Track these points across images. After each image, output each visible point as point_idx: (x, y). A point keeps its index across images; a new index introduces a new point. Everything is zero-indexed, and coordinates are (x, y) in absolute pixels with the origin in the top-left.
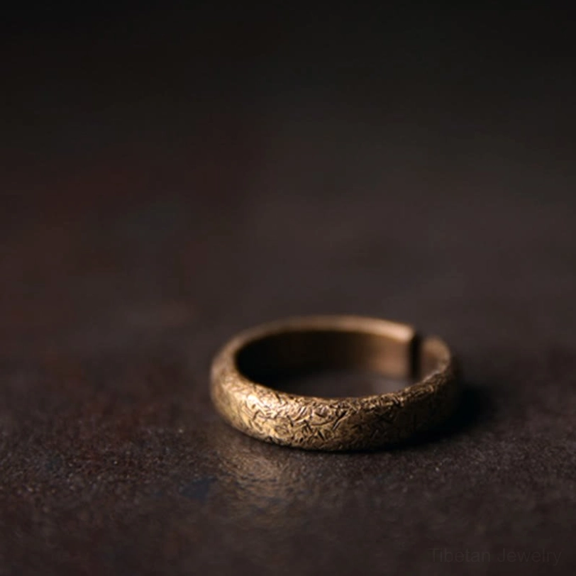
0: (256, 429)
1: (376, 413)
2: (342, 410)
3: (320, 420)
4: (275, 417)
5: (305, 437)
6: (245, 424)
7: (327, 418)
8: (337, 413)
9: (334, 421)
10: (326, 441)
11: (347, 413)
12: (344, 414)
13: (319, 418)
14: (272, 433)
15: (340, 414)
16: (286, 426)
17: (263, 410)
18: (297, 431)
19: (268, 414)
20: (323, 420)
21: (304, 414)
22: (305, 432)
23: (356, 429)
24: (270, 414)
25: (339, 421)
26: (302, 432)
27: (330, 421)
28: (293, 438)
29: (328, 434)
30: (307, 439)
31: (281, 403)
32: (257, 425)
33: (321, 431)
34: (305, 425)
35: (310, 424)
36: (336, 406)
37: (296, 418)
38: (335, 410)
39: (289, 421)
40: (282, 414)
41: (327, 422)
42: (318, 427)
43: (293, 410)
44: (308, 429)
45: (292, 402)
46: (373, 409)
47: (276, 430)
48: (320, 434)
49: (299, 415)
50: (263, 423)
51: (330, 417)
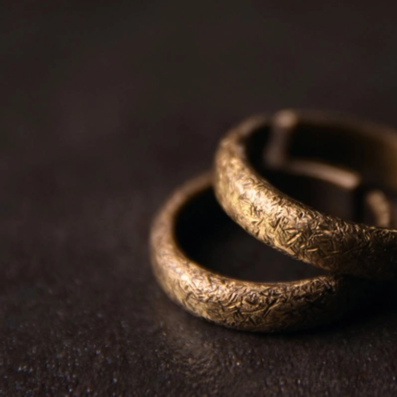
0: (190, 308)
1: (307, 300)
2: (272, 298)
3: (251, 307)
4: (207, 301)
5: (237, 322)
6: (179, 301)
7: (257, 306)
8: (267, 300)
9: (265, 308)
10: (258, 326)
11: (277, 301)
12: (274, 302)
13: (249, 305)
14: (205, 315)
15: (270, 301)
16: (218, 310)
17: (195, 292)
18: (229, 316)
19: (200, 297)
20: (253, 307)
21: (235, 300)
22: (236, 317)
23: (287, 315)
24: (202, 297)
25: (270, 309)
26: (234, 317)
27: (261, 309)
28: (225, 321)
29: (259, 320)
30: (239, 324)
31: (212, 288)
32: (190, 305)
33: (252, 317)
34: (236, 311)
35: (241, 311)
36: (267, 294)
37: (227, 304)
38: (265, 298)
39: (220, 306)
40: (214, 299)
41: (257, 309)
42: (248, 313)
43: (224, 296)
44: (239, 315)
45: (223, 287)
46: (303, 296)
47: (208, 313)
48: (251, 320)
49: (230, 301)
50: (196, 304)
51: (260, 304)
